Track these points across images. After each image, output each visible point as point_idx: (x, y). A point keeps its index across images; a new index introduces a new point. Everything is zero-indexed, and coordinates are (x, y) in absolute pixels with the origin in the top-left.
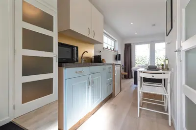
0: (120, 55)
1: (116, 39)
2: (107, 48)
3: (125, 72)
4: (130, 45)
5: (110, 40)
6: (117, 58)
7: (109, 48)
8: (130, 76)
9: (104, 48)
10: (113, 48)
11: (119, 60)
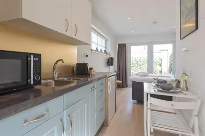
0: (112, 59)
1: (107, 37)
2: (97, 50)
3: (119, 80)
4: (124, 45)
5: (100, 38)
6: (110, 62)
7: (99, 50)
8: (125, 85)
9: (92, 50)
10: (104, 49)
11: (112, 64)
